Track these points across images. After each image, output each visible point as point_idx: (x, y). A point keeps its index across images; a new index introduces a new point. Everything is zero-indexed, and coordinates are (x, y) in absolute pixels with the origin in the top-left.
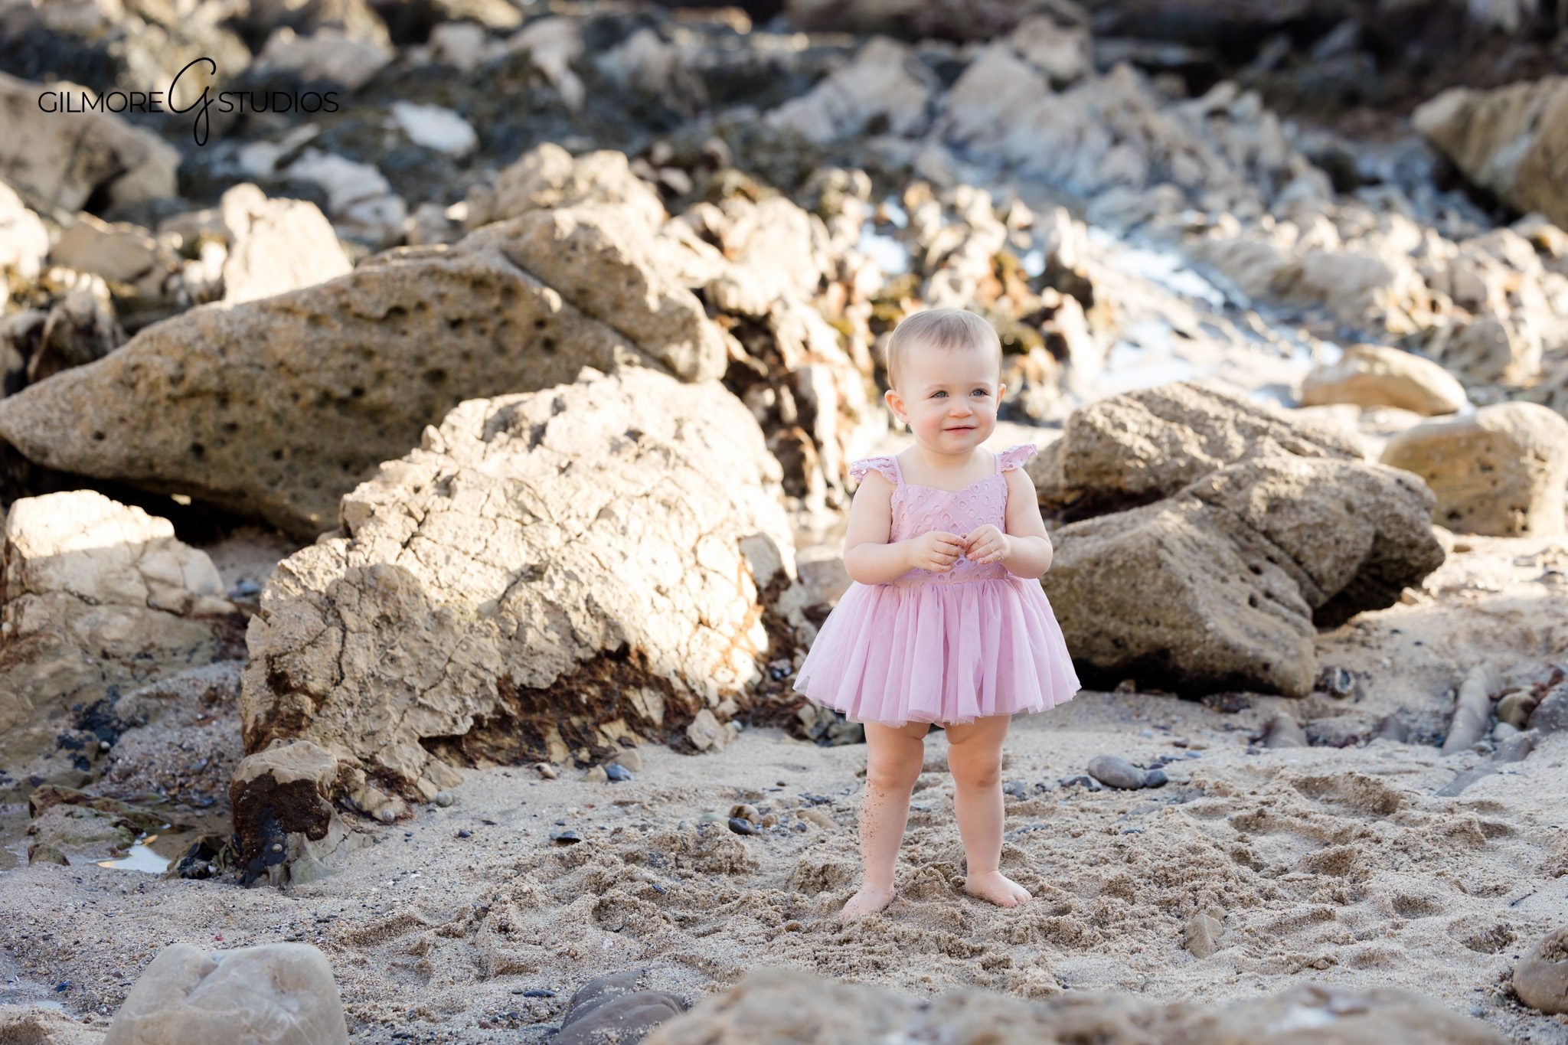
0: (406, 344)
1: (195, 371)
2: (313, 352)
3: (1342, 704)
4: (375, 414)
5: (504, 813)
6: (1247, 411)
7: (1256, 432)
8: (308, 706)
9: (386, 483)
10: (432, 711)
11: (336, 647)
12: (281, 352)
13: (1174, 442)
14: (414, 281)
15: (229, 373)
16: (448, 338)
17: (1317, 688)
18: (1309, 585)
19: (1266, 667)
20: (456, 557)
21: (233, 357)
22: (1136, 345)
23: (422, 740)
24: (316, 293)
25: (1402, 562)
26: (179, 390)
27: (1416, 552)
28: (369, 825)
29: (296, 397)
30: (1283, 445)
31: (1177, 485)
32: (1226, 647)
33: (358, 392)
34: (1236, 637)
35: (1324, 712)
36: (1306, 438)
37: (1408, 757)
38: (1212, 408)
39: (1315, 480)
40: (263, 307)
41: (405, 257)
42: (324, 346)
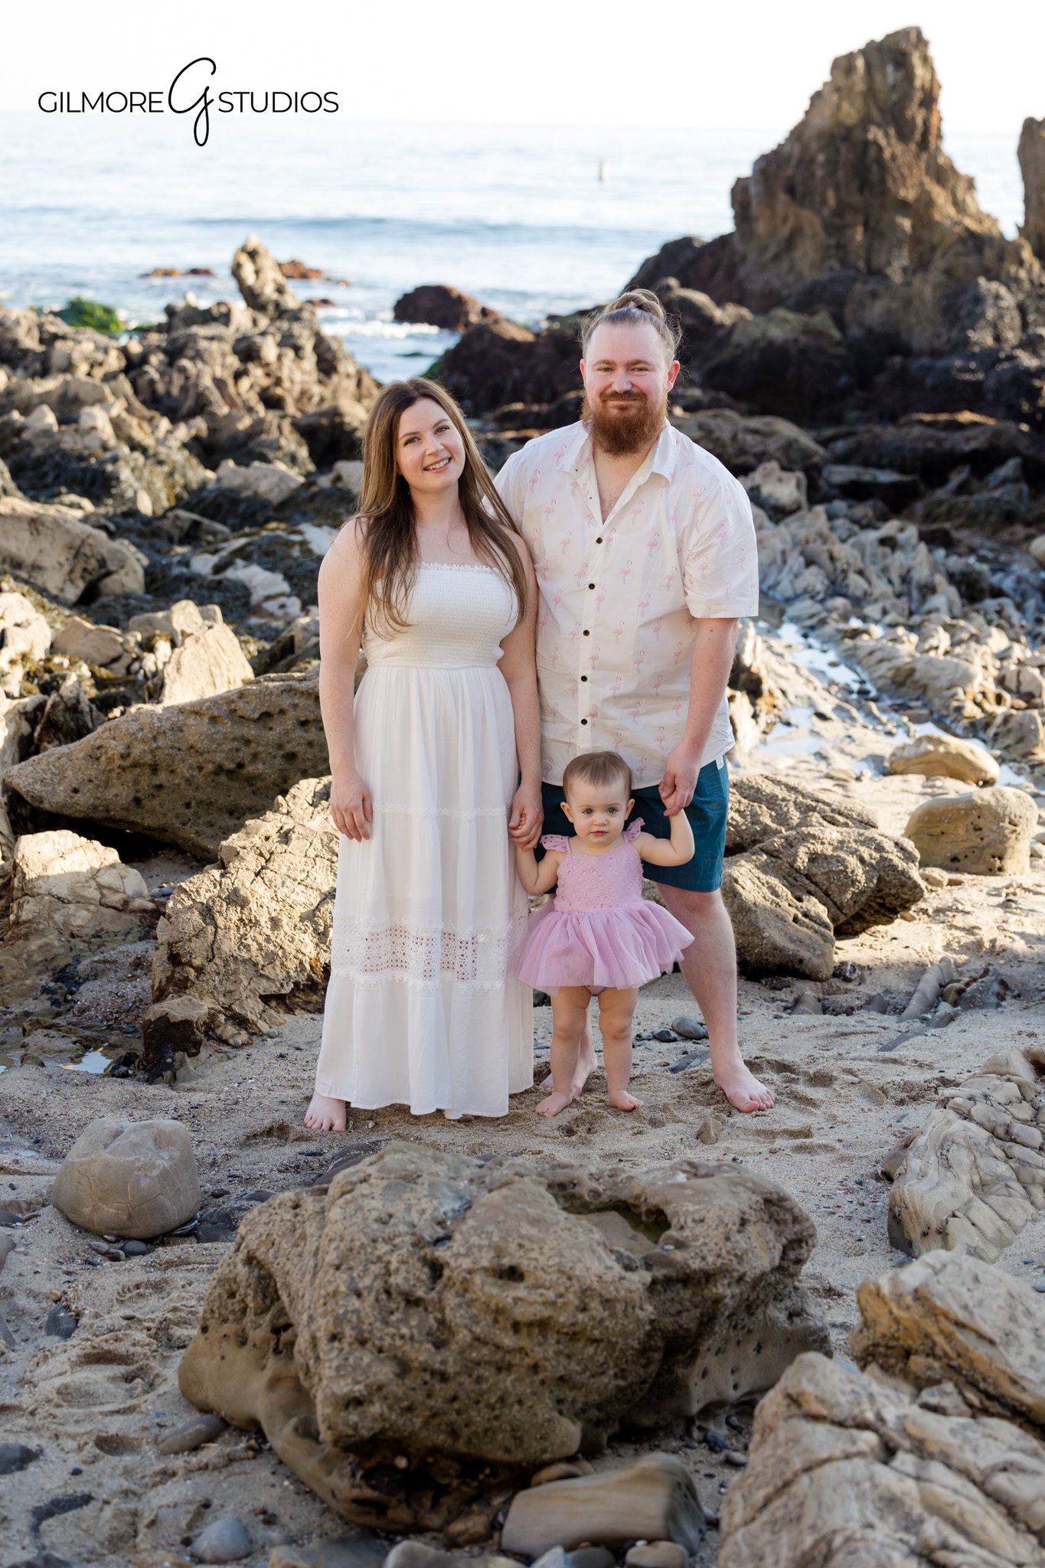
0: (272, 736)
1: (137, 751)
2: (212, 740)
3: (850, 986)
4: (251, 780)
5: (308, 1043)
6: (803, 796)
7: (806, 810)
8: (192, 973)
9: (248, 834)
10: (268, 978)
11: (211, 938)
12: (192, 740)
13: (754, 815)
14: (278, 696)
15: (158, 753)
16: (299, 732)
17: (835, 975)
18: (834, 909)
19: (801, 961)
20: (288, 882)
21: (161, 742)
22: (788, 724)
23: (261, 997)
24: (215, 702)
25: (897, 896)
26: (126, 763)
27: (905, 890)
28: (225, 1048)
29: (200, 768)
30: (824, 818)
31: (755, 842)
32: (775, 948)
33: (241, 766)
34: (781, 941)
35: (837, 991)
36: (840, 814)
37: (876, 1023)
38: (781, 793)
39: (842, 842)
40: (181, 710)
41: (273, 680)
42: (220, 736)
